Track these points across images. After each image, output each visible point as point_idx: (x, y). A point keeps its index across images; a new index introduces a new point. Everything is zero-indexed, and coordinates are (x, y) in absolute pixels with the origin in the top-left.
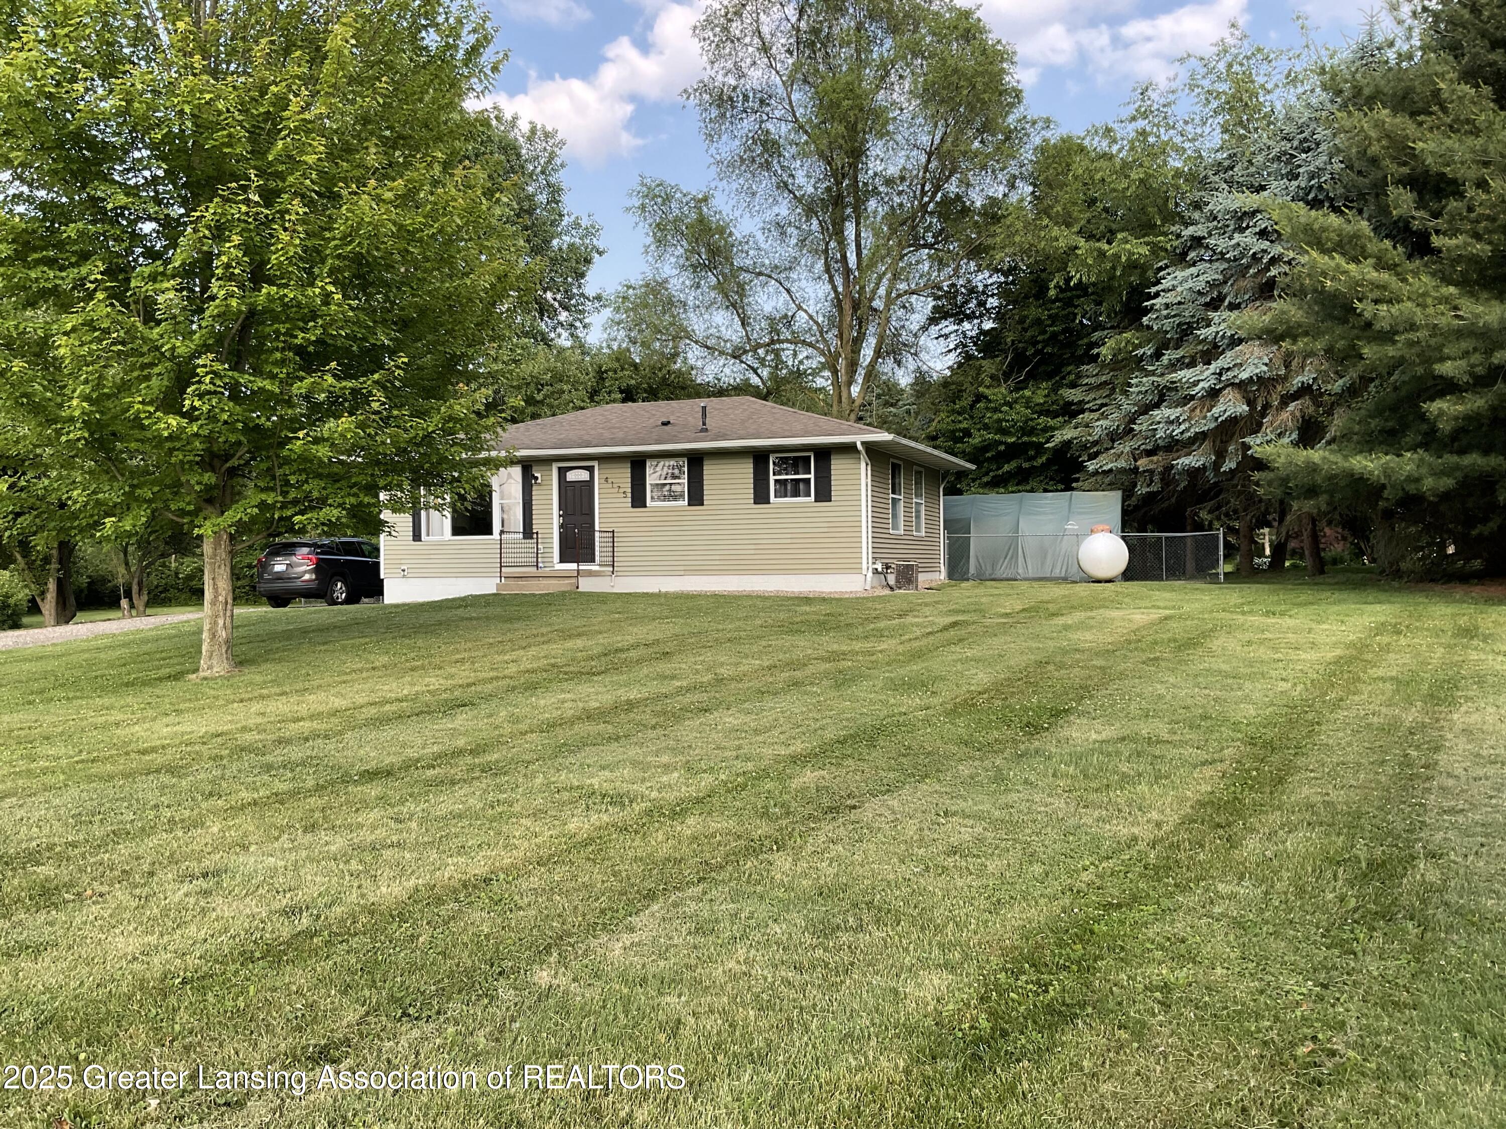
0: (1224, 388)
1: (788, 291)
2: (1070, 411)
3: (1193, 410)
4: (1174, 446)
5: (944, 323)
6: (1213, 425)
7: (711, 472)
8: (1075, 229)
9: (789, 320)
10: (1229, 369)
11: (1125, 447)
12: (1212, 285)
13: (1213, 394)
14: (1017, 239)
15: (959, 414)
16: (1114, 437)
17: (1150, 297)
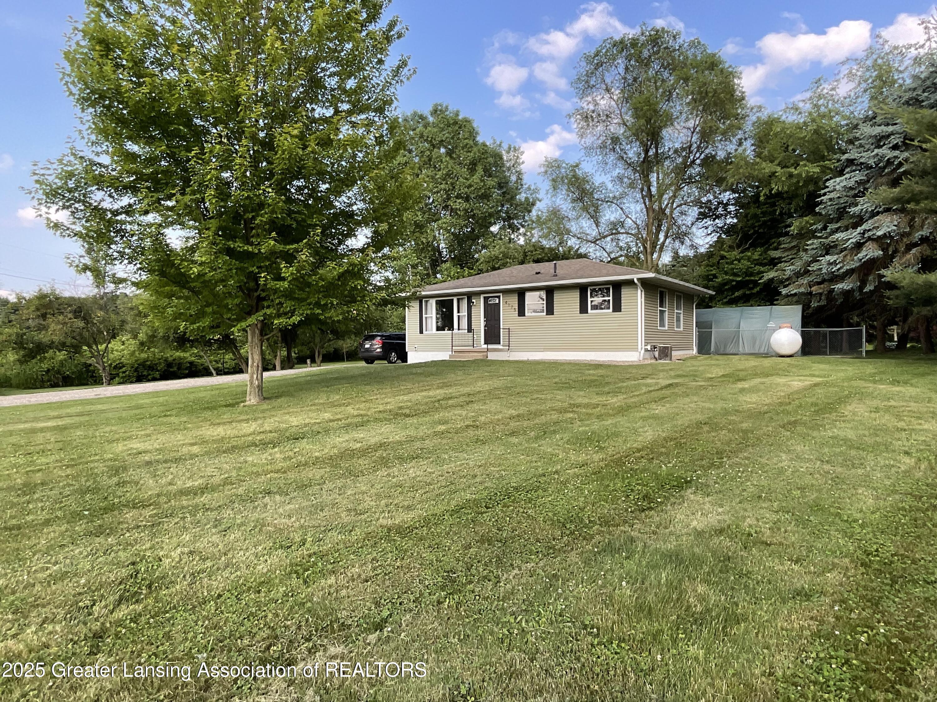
0: (866, 242)
1: (622, 209)
2: (773, 263)
3: (845, 256)
4: (835, 278)
5: (705, 220)
6: (858, 264)
7: (558, 297)
8: (776, 162)
9: (622, 224)
10: (869, 230)
11: (805, 281)
12: (859, 183)
13: (859, 246)
14: (741, 171)
15: (712, 266)
16: (798, 275)
17: (820, 196)
